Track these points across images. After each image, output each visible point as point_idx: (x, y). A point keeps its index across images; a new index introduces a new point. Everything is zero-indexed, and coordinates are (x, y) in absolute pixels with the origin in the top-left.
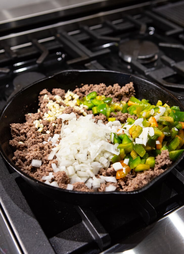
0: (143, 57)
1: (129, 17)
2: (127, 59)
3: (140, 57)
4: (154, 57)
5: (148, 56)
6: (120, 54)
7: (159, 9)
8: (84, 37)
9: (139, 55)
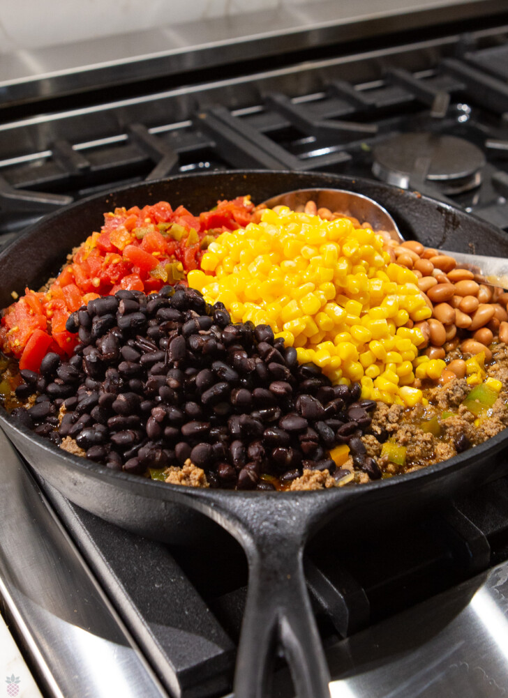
0: (444, 177)
1: (402, 74)
2: (397, 180)
3: (432, 177)
4: (470, 178)
5: (454, 176)
6: (376, 169)
7: (484, 56)
8: (277, 122)
9: (431, 171)
